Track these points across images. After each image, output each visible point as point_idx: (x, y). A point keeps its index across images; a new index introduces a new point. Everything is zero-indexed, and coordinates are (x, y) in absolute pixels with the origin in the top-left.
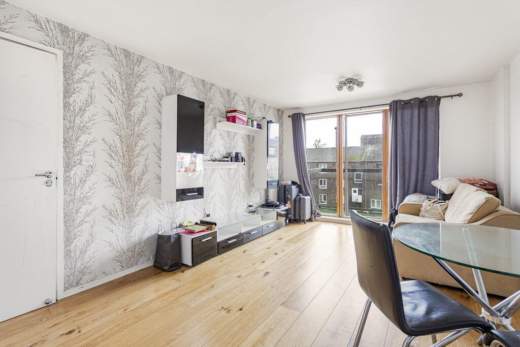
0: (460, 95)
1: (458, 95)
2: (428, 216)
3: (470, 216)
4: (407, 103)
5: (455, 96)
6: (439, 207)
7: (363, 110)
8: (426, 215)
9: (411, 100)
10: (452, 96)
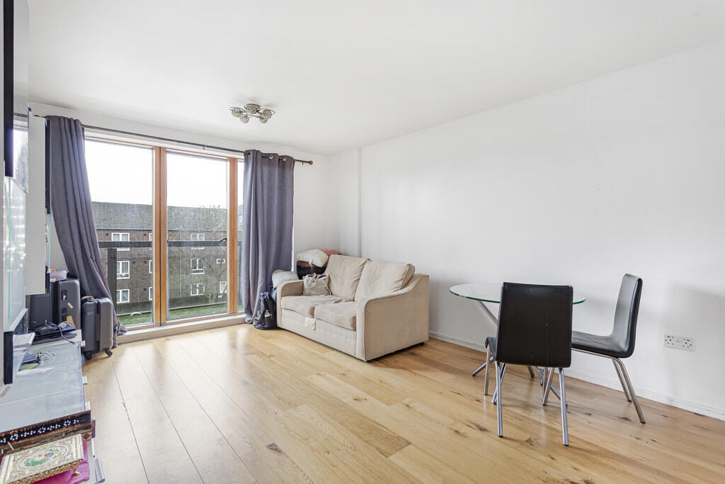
0: (310, 163)
1: (308, 162)
2: (315, 293)
3: (401, 283)
4: (266, 156)
5: (305, 162)
6: (322, 280)
7: (207, 151)
8: (312, 292)
9: (269, 154)
10: (303, 162)
